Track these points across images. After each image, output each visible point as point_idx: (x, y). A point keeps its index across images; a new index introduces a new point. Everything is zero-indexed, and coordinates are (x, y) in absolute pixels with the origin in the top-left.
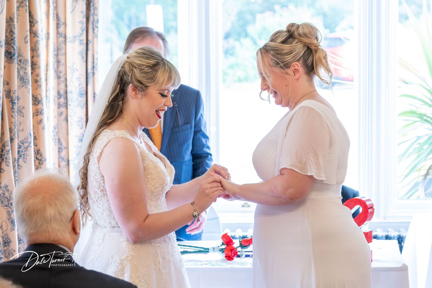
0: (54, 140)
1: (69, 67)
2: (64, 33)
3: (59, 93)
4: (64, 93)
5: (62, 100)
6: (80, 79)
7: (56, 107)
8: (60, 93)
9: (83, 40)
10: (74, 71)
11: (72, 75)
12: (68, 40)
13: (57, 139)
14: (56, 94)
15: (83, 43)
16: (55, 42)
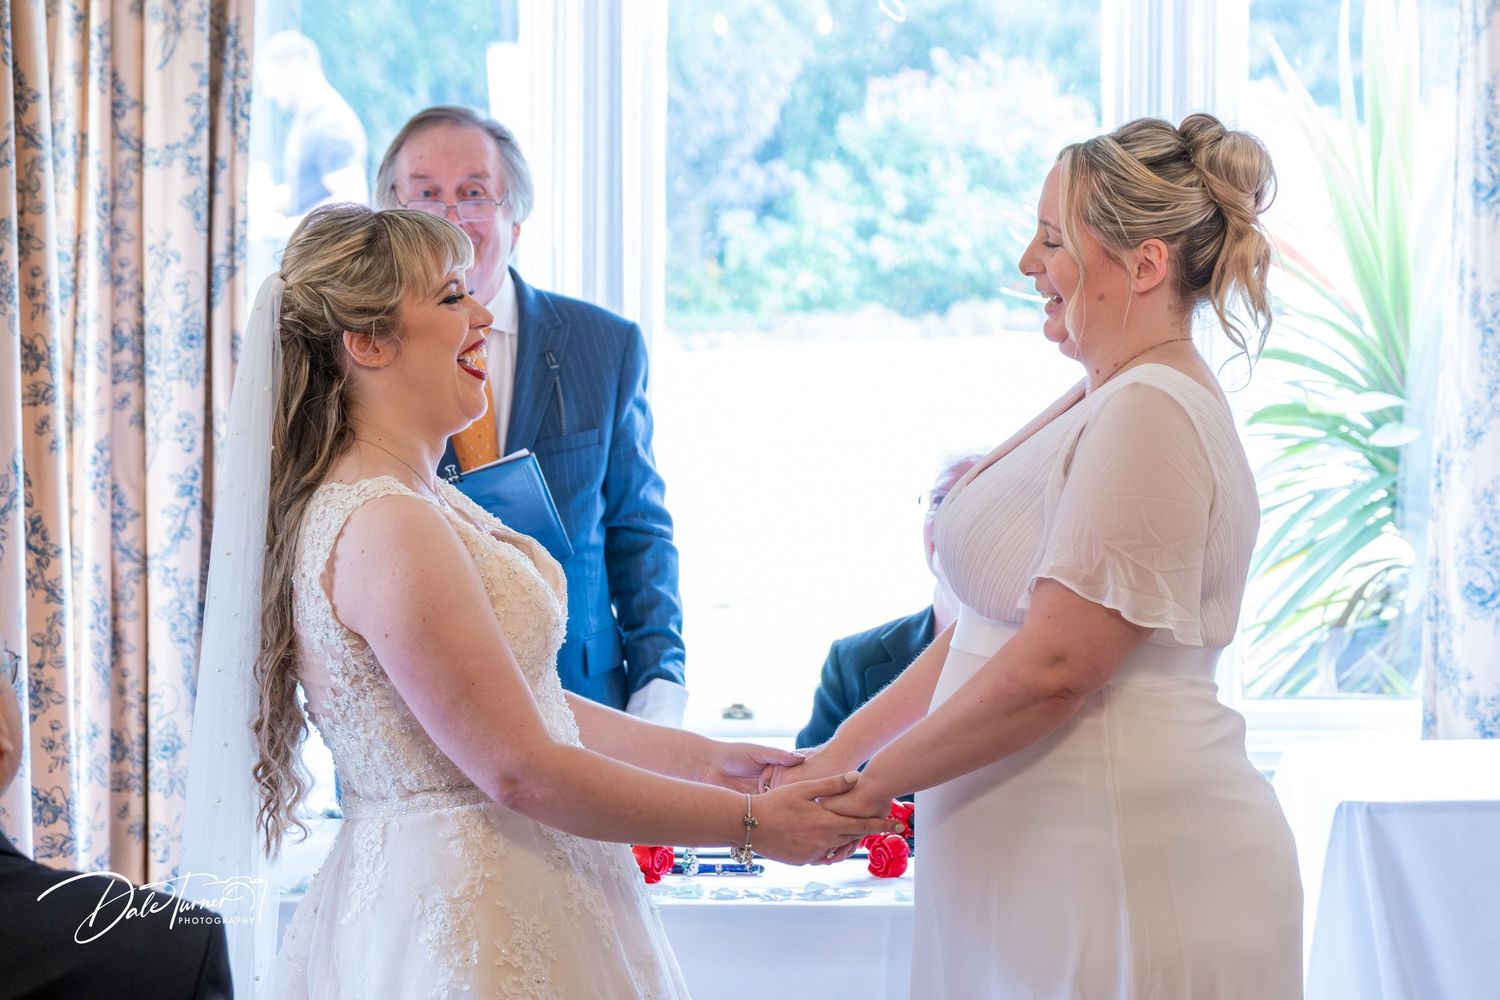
0: (98, 486)
1: (152, 248)
2: (135, 134)
3: (115, 332)
4: (133, 332)
5: (127, 357)
6: (186, 286)
7: (107, 378)
8: (120, 332)
9: (199, 159)
10: (168, 261)
11: (161, 272)
12: (149, 158)
13: (108, 485)
14: (107, 337)
15: (198, 168)
16: (107, 163)
